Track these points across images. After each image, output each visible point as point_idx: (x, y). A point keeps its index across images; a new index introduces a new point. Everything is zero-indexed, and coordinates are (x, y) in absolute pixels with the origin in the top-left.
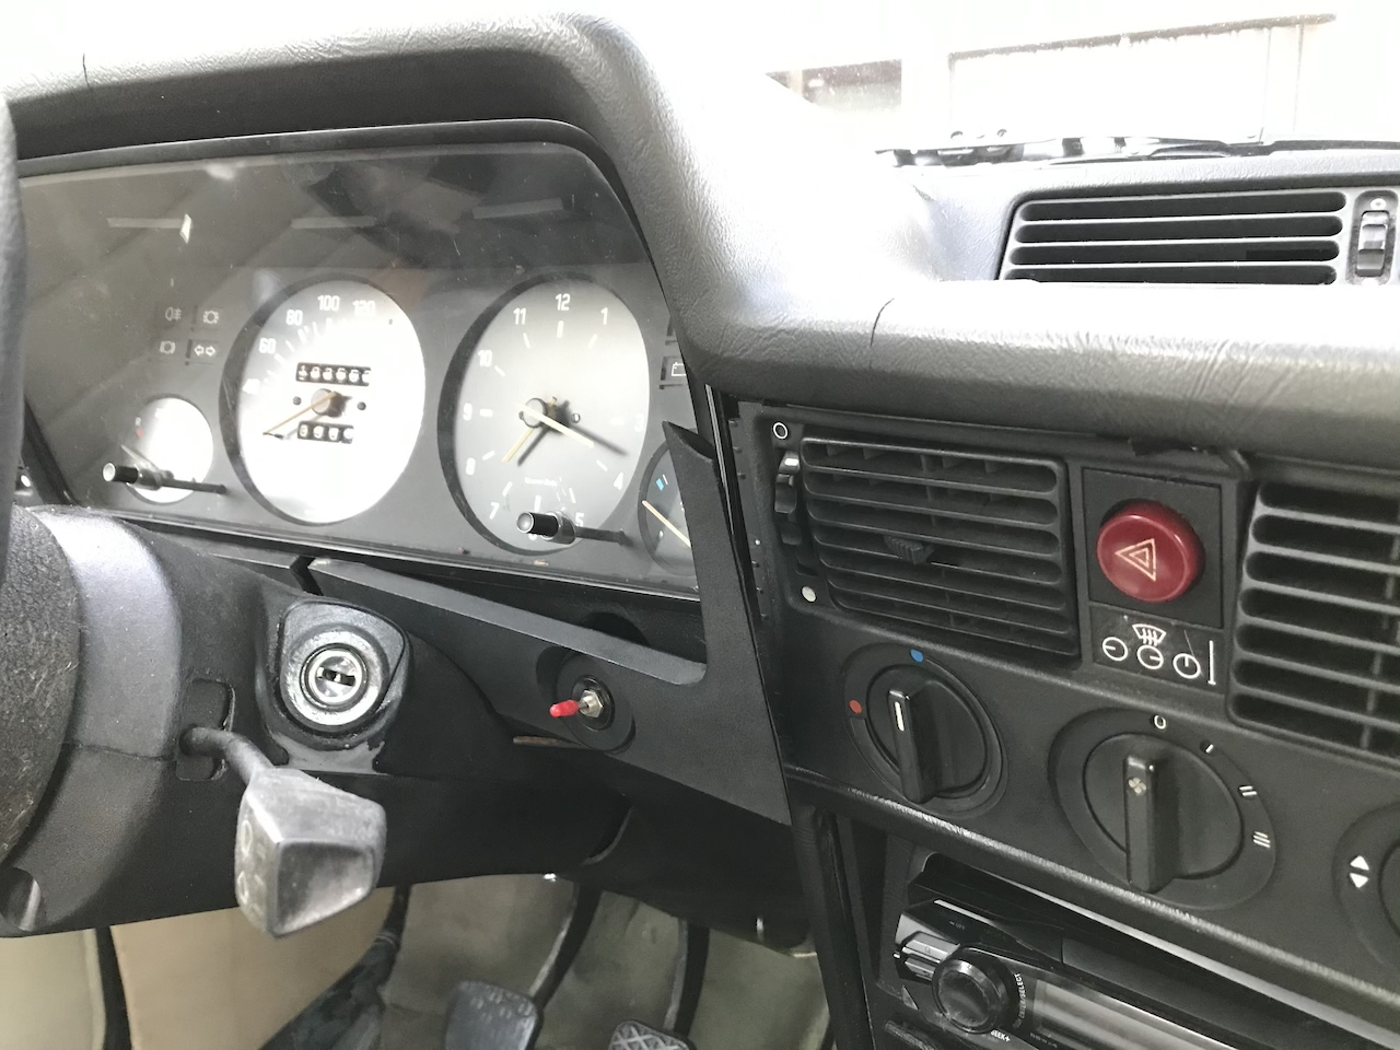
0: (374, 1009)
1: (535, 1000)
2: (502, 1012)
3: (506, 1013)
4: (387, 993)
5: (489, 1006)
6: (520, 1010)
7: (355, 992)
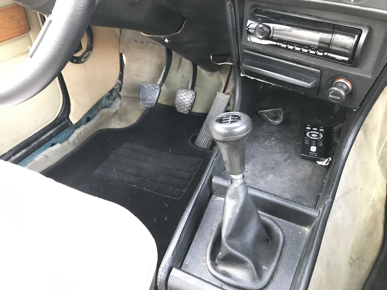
0: (119, 98)
1: (159, 85)
2: (152, 88)
3: (153, 88)
4: (121, 94)
5: (149, 87)
6: (156, 87)
7: (114, 94)
